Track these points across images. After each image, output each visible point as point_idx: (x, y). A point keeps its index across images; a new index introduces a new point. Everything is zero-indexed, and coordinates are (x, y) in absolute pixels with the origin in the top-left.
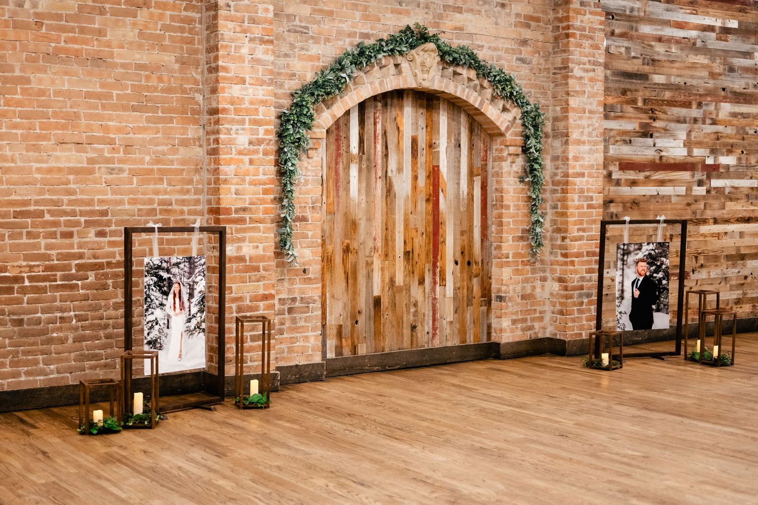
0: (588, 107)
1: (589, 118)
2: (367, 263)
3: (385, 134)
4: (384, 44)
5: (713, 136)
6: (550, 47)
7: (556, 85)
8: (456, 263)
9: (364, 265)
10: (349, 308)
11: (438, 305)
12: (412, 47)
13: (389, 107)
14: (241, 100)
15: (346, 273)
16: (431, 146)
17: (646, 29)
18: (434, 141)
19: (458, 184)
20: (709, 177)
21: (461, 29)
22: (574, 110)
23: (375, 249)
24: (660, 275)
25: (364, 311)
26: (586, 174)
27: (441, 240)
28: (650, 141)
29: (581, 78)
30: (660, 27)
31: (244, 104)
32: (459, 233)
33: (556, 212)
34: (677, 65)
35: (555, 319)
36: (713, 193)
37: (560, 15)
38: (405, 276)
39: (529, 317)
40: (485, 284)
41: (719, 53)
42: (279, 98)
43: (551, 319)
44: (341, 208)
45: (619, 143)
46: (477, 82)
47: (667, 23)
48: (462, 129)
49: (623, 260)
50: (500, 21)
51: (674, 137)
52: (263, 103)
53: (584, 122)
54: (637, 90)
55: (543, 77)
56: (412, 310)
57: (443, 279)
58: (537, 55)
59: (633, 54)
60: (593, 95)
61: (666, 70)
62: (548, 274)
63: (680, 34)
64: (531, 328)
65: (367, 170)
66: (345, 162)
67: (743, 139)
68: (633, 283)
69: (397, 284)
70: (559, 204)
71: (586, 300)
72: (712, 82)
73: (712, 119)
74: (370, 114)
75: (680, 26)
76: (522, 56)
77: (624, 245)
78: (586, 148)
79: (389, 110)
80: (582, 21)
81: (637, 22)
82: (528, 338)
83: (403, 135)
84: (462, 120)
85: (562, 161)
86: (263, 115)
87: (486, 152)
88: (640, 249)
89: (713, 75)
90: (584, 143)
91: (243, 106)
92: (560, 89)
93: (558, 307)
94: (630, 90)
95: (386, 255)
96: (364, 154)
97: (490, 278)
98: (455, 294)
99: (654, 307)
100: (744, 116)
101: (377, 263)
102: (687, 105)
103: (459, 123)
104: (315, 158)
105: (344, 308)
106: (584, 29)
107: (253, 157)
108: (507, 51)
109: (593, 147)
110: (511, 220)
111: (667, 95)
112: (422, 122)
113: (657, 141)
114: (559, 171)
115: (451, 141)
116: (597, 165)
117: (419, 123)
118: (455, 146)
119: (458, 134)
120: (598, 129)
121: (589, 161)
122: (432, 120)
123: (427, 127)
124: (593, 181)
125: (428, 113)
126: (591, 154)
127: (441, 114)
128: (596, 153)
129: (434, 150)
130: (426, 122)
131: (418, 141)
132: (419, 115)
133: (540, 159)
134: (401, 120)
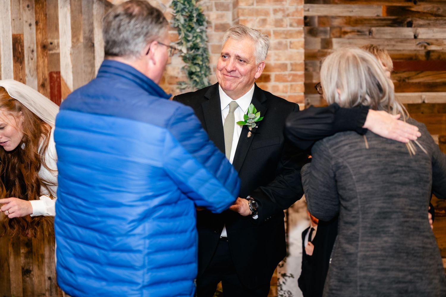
16: (46, 47)
18: (50, 40)
26: (272, 77)
28: (406, 31)
45: (349, 35)
53: (268, 6)
68: (304, 234)
78: (273, 41)
84: (95, 12)
103: (91, 15)
109: (284, 41)
112: (28, 16)
113: (421, 31)
115: (78, 40)
116: (292, 64)
117: (25, 18)
118: (85, 46)
119: (89, 31)
120: (293, 16)
121: (277, 60)
122: (46, 14)
123: (37, 23)
124: (286, 87)
125: (38, 6)
126: (280, 49)
127: (59, 6)
128: (290, 48)
129: (51, 52)
130: (36, 17)
131: (23, 41)
132: (23, 8)
133: (201, 58)
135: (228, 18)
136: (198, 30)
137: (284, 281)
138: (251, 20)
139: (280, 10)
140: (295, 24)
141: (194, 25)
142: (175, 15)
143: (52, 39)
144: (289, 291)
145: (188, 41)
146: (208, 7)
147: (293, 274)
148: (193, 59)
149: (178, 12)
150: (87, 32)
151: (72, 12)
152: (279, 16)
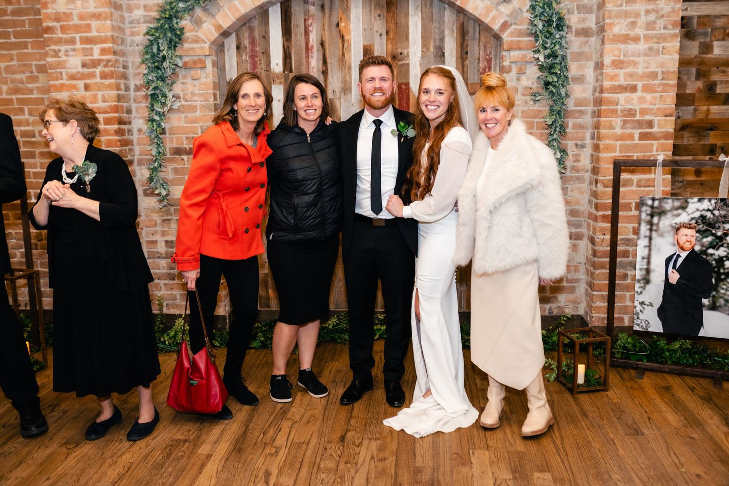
3: (322, 44)
13: (327, 11)
14: (68, 16)
16: (395, 57)
18: (399, 51)
26: (639, 88)
31: (73, 20)
42: (151, 10)
48: (447, 32)
52: (97, 16)
53: (639, 7)
68: (668, 260)
70: (596, 132)
71: (632, 273)
74: (297, 20)
78: (642, 46)
79: (327, 15)
83: (350, 45)
84: (446, 20)
85: (600, 69)
86: (97, 31)
87: (489, 61)
90: (636, 39)
91: (71, 23)
93: (589, 277)
96: (291, 71)
99: (705, 302)
103: (442, 23)
104: (203, 80)
107: (88, 81)
109: (655, 46)
112: (379, 26)
114: (598, 84)
115: (428, 49)
116: (663, 72)
117: (376, 29)
118: (435, 56)
119: (440, 40)
120: (668, 17)
121: (646, 68)
122: (397, 23)
123: (387, 33)
124: (655, 98)
125: (389, 15)
126: (650, 56)
127: (410, 14)
128: (662, 54)
129: (400, 63)
130: (387, 26)
131: (373, 52)
132: (375, 17)
133: (559, 67)
134: (347, 27)
135: (591, 22)
136: (557, 36)
137: (642, 309)
138: (619, 23)
139: (653, 10)
140: (670, 27)
141: (553, 31)
142: (533, 20)
143: (402, 49)
144: (646, 320)
145: (546, 48)
146: (568, 10)
147: (652, 302)
148: (549, 69)
149: (536, 16)
150: (437, 41)
151: (423, 19)
152: (652, 17)
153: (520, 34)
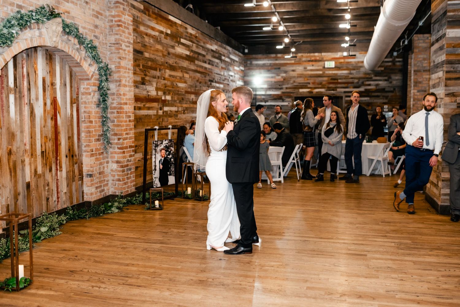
0: (128, 66)
1: (128, 73)
2: (22, 161)
3: (28, 75)
4: (34, 14)
5: (164, 86)
6: (107, 31)
7: (111, 53)
8: (67, 157)
9: (20, 162)
10: (13, 192)
11: (59, 183)
12: (48, 19)
13: (30, 57)
15: (10, 169)
16: (53, 84)
17: (142, 28)
18: (54, 81)
19: (66, 108)
20: (163, 106)
21: (69, 13)
22: (123, 67)
23: (26, 151)
24: (170, 156)
25: (21, 193)
26: (128, 103)
27: (59, 143)
28: (144, 86)
29: (125, 50)
30: (146, 28)
32: (67, 138)
33: (113, 125)
34: (152, 49)
35: (114, 184)
36: (165, 114)
37: (113, 14)
38: (42, 167)
39: (102, 184)
40: (80, 168)
41: (165, 45)
43: (112, 184)
44: (5, 124)
46: (78, 46)
47: (149, 27)
48: (67, 75)
49: (155, 150)
50: (86, 12)
51: (152, 85)
53: (126, 75)
54: (140, 60)
55: (104, 48)
56: (47, 188)
57: (61, 167)
58: (102, 35)
59: (138, 41)
60: (129, 60)
61: (149, 51)
62: (110, 160)
63: (153, 33)
64: (103, 190)
65: (19, 98)
66: (6, 93)
67: (173, 88)
68: (160, 162)
69: (38, 173)
70: (116, 120)
71: (129, 172)
72: (163, 59)
73: (164, 77)
74: (19, 60)
75: (153, 29)
76: (96, 34)
77: (156, 141)
78: (127, 89)
79: (30, 60)
80: (124, 19)
81: (139, 24)
82: (103, 197)
83: (38, 77)
84: (67, 69)
85: (117, 96)
87: (78, 89)
88: (162, 143)
89: (164, 56)
90: (127, 86)
92: (114, 55)
93: (117, 177)
94: (138, 60)
95: (32, 155)
96: (17, 88)
97: (82, 164)
98: (67, 175)
99: (168, 173)
100: (173, 76)
101: (27, 161)
102: (155, 69)
105: (10, 192)
106: (125, 23)
108: (89, 30)
109: (130, 89)
110: (93, 129)
111: (150, 63)
112: (47, 68)
113: (147, 87)
114: (115, 102)
115: (62, 82)
118: (64, 85)
119: (65, 78)
122: (52, 68)
123: (50, 72)
125: (50, 64)
128: (131, 92)
129: (54, 87)
130: (49, 69)
131: (46, 81)
132: (46, 64)
134: (36, 67)
152: (129, 79)
153: (96, 79)
